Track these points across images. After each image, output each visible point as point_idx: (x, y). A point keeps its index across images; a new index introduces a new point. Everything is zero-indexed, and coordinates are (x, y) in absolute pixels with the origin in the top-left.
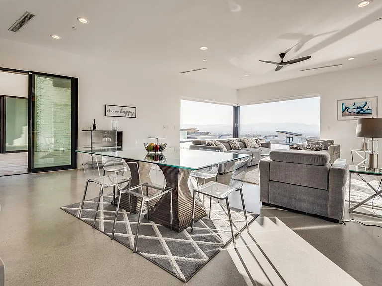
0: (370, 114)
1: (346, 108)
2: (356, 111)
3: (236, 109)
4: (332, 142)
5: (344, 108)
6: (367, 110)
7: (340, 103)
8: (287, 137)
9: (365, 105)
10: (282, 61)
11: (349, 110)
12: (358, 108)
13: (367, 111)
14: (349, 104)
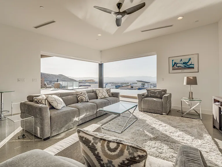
0: (193, 68)
1: (175, 63)
2: (182, 66)
3: (101, 65)
4: (165, 91)
5: (174, 63)
6: (191, 64)
7: (171, 59)
8: (142, 84)
9: (189, 60)
10: (119, 11)
11: (178, 65)
12: (184, 63)
13: (191, 66)
14: (177, 60)
